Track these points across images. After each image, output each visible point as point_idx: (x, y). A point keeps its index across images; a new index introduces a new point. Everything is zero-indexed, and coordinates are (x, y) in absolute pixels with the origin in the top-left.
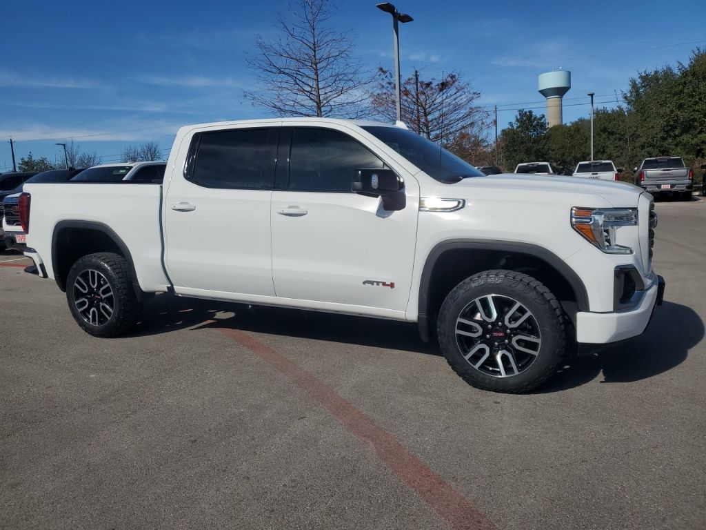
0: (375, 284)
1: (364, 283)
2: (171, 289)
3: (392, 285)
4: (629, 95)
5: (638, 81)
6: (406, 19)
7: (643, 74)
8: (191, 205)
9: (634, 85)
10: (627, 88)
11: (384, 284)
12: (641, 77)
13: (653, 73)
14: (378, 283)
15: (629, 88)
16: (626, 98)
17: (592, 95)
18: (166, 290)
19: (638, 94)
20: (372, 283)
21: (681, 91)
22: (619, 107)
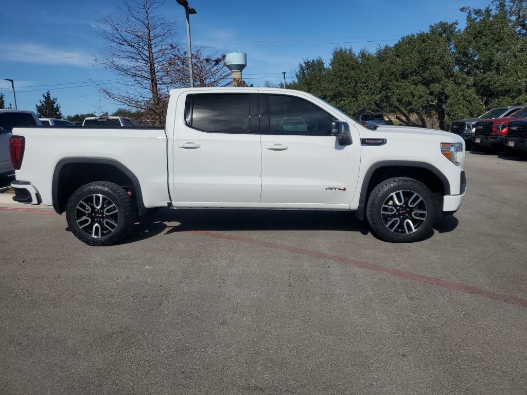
0: (334, 189)
1: (326, 189)
2: (170, 204)
3: (344, 189)
4: (298, 74)
5: (304, 65)
6: (193, 12)
7: (306, 61)
8: (196, 144)
9: (302, 68)
10: (298, 69)
11: (340, 189)
12: (305, 63)
13: (311, 61)
14: (335, 189)
15: (299, 69)
16: (297, 76)
17: (284, 73)
18: (166, 205)
19: (304, 74)
20: (331, 189)
21: (342, 75)
22: (294, 82)
